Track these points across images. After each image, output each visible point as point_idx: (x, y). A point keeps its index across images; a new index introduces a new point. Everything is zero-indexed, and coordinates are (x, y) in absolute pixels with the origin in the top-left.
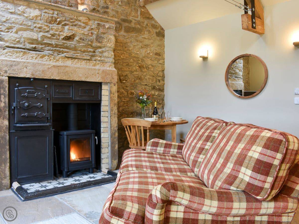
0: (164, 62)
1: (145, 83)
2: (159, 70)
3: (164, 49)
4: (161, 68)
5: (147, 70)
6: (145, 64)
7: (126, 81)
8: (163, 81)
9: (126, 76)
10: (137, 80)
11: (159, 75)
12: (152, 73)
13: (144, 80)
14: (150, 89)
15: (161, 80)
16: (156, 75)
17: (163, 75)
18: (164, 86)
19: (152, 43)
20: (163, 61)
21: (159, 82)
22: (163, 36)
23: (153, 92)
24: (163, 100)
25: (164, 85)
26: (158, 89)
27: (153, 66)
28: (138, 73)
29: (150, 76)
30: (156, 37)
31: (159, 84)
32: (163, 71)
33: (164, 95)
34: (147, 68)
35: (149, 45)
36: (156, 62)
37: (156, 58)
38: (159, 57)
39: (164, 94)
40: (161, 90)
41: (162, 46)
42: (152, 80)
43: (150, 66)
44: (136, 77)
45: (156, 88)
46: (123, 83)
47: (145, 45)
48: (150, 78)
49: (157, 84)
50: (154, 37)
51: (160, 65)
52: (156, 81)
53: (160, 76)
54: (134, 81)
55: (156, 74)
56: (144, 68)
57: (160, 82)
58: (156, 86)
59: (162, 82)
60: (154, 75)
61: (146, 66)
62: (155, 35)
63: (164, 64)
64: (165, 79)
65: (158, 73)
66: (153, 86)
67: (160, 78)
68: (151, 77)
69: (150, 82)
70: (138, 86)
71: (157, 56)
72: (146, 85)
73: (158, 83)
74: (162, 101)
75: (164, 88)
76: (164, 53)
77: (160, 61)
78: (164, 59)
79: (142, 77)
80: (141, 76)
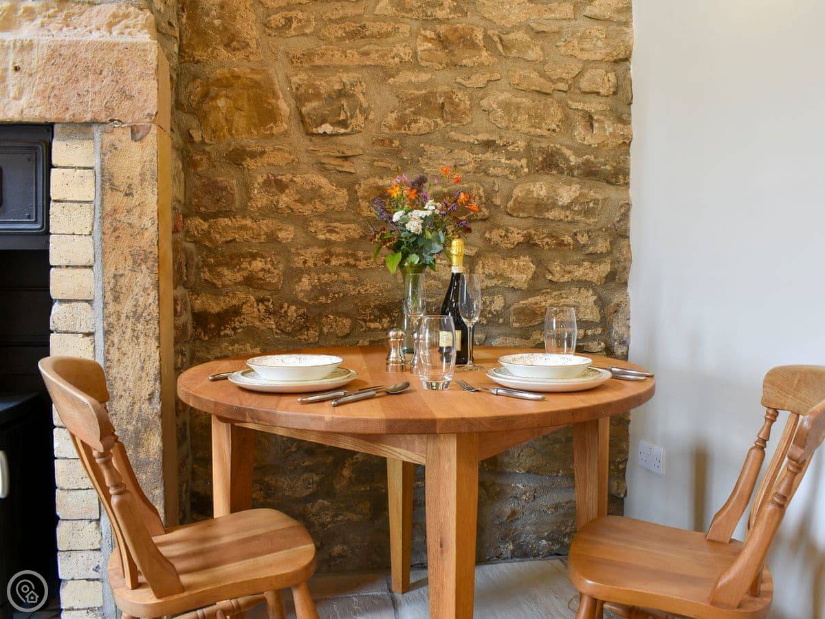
0: (625, 10)
1: (483, 137)
2: (584, 56)
4: (600, 44)
5: (492, 59)
6: (482, 23)
7: (343, 124)
8: (623, 118)
9: (341, 94)
10: (422, 119)
11: (584, 84)
12: (534, 75)
13: (475, 119)
14: (516, 171)
15: (602, 113)
16: (562, 86)
17: (617, 86)
18: (628, 153)
21: (592, 126)
23: (540, 188)
25: (626, 145)
26: (578, 167)
27: (537, 33)
28: (424, 77)
29: (517, 89)
31: (589, 140)
32: (620, 62)
33: (628, 207)
34: (499, 45)
36: (565, 10)
39: (629, 198)
40: (607, 173)
42: (537, 118)
43: (519, 35)
44: (416, 99)
45: (567, 160)
46: (318, 134)
48: (518, 108)
49: (573, 138)
51: (597, 30)
52: (566, 122)
53: (598, 94)
54: (402, 122)
55: (560, 80)
56: (472, 45)
57: (596, 125)
58: (568, 152)
59: (611, 127)
60: (548, 87)
61: (490, 32)
63: (626, 24)
64: (633, 108)
65: (580, 74)
66: (541, 150)
67: (594, 105)
68: (525, 101)
69: (518, 126)
70: (431, 150)
72: (488, 145)
73: (580, 132)
77: (597, 3)
79: (460, 96)
80: (449, 96)
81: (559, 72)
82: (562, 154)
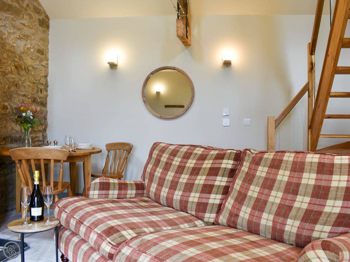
0: (47, 64)
1: (24, 93)
2: (41, 75)
3: (48, 45)
4: (43, 72)
5: (25, 74)
6: (24, 63)
8: (47, 91)
10: (12, 87)
11: (41, 82)
12: (33, 78)
13: (22, 88)
14: (29, 102)
15: (43, 89)
16: (37, 82)
17: (46, 83)
18: (47, 99)
19: (34, 34)
20: (46, 62)
21: (41, 92)
22: (48, 27)
23: (34, 107)
24: (45, 118)
25: (47, 97)
26: (40, 102)
27: (33, 68)
28: (13, 76)
29: (30, 82)
30: (38, 26)
31: (41, 96)
32: (46, 76)
33: (47, 112)
34: (27, 70)
35: (30, 37)
36: (38, 63)
37: (38, 57)
38: (41, 56)
39: (47, 110)
40: (44, 104)
41: (45, 41)
42: (33, 89)
43: (30, 68)
44: (12, 82)
45: (38, 100)
47: (24, 36)
48: (30, 86)
49: (38, 95)
50: (36, 25)
51: (43, 69)
52: (37, 91)
53: (43, 84)
54: (9, 88)
55: (37, 80)
56: (22, 69)
57: (43, 92)
58: (38, 98)
59: (45, 93)
60: (34, 81)
61: (25, 66)
62: (37, 23)
63: (48, 68)
64: (48, 88)
65: (40, 79)
66: (33, 97)
67: (42, 87)
69: (30, 91)
70: (14, 96)
71: (39, 55)
72: (24, 95)
73: (39, 93)
74: (44, 121)
75: (47, 101)
76: (48, 51)
77: (43, 62)
78: (47, 60)
79: (20, 82)
81: (37, 78)
82: (37, 99)
